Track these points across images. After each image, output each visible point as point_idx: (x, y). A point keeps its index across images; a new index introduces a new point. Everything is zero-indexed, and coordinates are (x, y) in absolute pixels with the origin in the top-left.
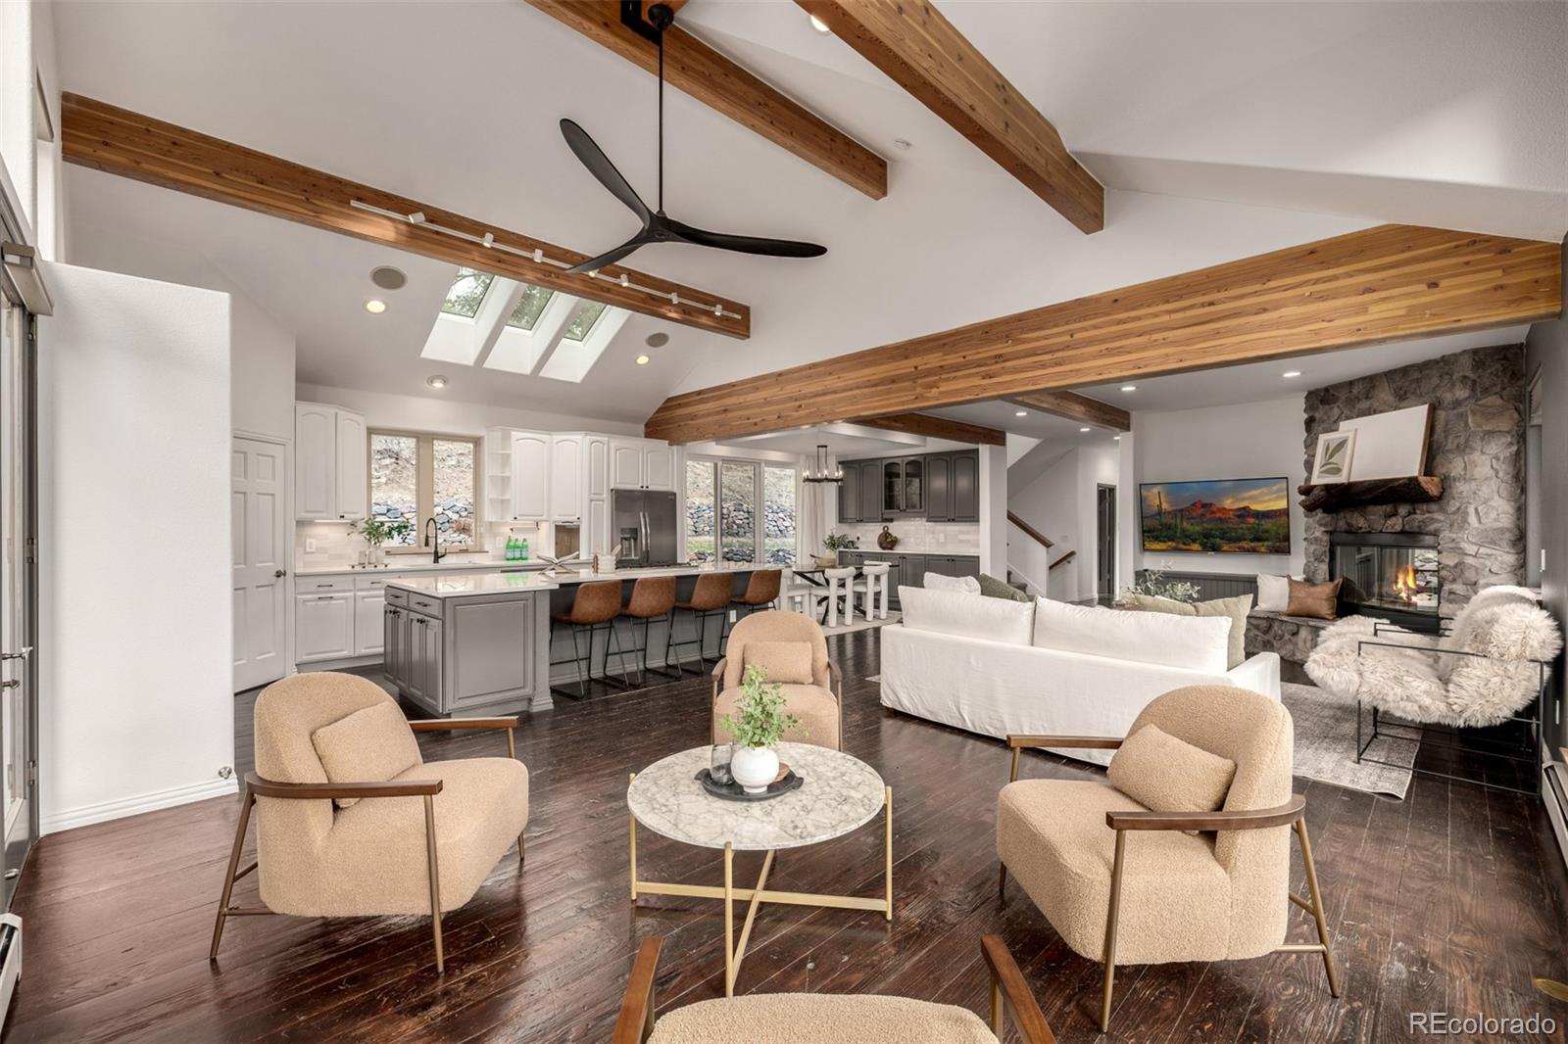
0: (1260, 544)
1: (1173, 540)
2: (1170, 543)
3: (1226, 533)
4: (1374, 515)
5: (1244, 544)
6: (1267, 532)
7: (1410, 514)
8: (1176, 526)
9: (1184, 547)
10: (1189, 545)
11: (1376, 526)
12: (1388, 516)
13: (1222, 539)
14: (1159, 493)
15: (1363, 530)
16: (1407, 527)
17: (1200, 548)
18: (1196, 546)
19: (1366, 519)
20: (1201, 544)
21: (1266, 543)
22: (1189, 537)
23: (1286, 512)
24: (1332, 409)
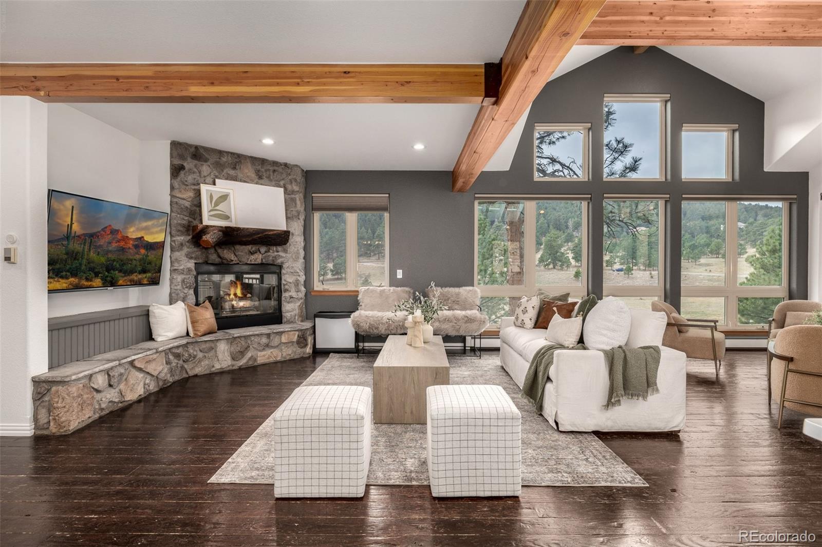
0: (144, 276)
1: (74, 275)
2: (72, 279)
3: (123, 264)
4: (242, 252)
5: (135, 277)
6: (150, 263)
7: (266, 252)
8: (83, 253)
9: (86, 283)
10: (91, 281)
11: (243, 260)
12: (252, 253)
13: (120, 271)
14: (73, 207)
15: (234, 262)
16: (264, 260)
17: (100, 284)
18: (98, 282)
19: (235, 254)
20: (102, 280)
21: (149, 275)
22: (92, 269)
23: (161, 245)
24: (202, 165)
